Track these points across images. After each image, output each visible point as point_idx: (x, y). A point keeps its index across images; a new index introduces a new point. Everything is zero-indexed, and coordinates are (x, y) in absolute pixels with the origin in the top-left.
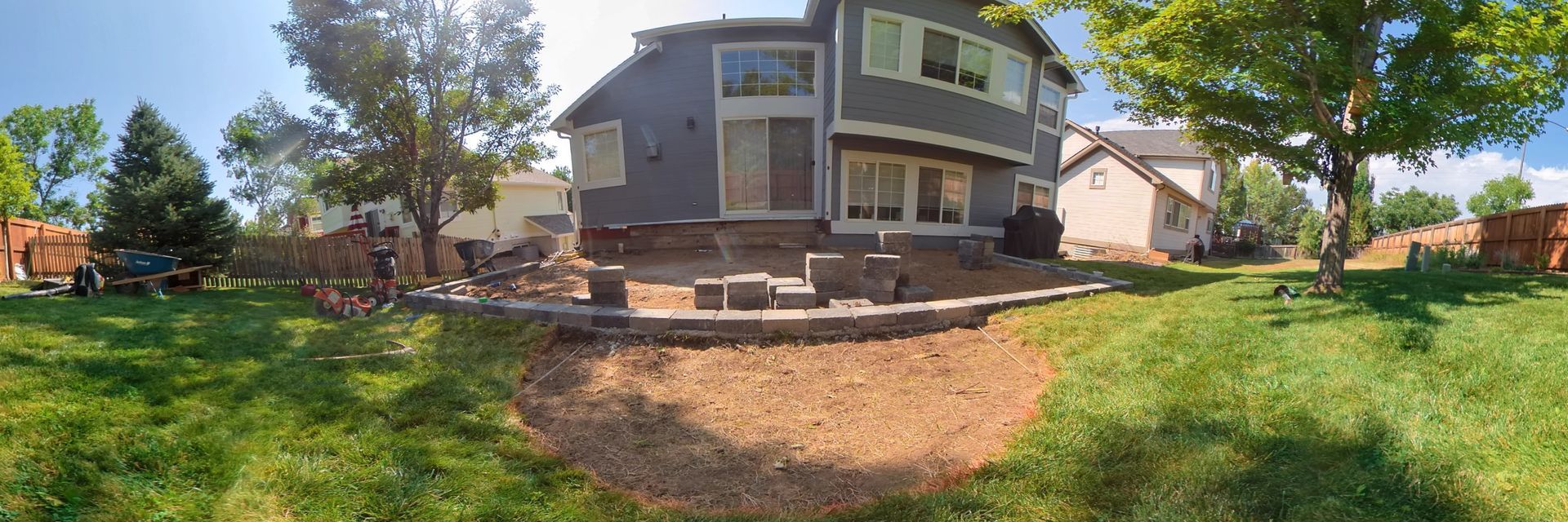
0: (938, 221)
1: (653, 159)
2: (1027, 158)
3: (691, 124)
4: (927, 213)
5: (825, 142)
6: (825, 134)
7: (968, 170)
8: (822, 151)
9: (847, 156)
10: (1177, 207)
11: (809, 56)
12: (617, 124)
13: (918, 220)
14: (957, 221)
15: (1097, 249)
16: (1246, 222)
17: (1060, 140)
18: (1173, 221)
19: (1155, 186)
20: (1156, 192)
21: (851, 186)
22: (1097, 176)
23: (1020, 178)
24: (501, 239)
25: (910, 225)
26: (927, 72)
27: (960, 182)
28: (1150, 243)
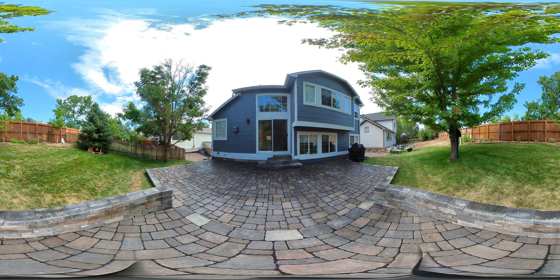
0: (328, 152)
1: (235, 132)
2: (353, 129)
3: (248, 121)
4: (324, 150)
6: (291, 126)
7: (336, 134)
8: (290, 131)
9: (299, 133)
10: (388, 134)
11: (285, 98)
12: (226, 119)
13: (322, 152)
14: (334, 151)
15: (370, 150)
16: (404, 134)
17: (359, 121)
18: (388, 138)
19: (383, 130)
20: (384, 132)
21: (300, 144)
22: (366, 129)
23: (350, 135)
24: (195, 148)
25: (320, 155)
26: (323, 103)
27: (333, 139)
28: (384, 146)
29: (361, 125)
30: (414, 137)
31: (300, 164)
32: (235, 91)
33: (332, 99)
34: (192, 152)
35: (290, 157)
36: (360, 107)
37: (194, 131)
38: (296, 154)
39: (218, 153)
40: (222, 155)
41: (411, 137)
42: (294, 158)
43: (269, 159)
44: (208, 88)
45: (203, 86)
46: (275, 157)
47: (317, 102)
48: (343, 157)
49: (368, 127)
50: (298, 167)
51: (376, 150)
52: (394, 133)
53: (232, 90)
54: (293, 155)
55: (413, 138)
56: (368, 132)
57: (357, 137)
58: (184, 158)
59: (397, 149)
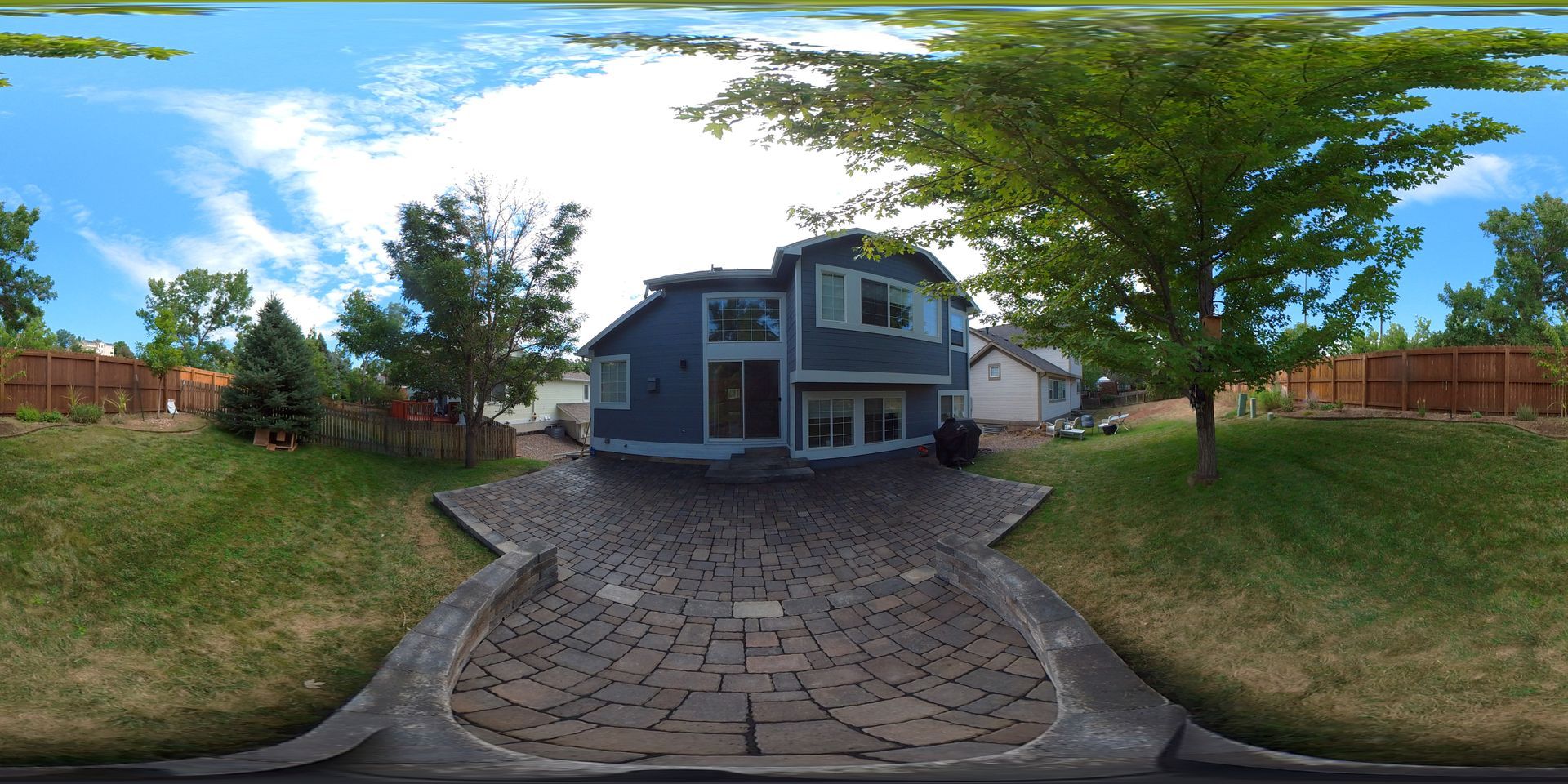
0: (881, 440)
1: (652, 391)
2: (946, 380)
3: (684, 364)
4: (872, 436)
5: (789, 388)
6: (788, 380)
7: (902, 395)
8: (785, 392)
9: (806, 398)
10: (1056, 383)
11: (774, 304)
12: (627, 357)
13: (866, 441)
14: (896, 437)
15: (1002, 427)
16: (1105, 379)
17: (967, 354)
18: (1055, 395)
19: (1039, 374)
20: (1040, 378)
21: (811, 421)
22: (994, 371)
23: (942, 393)
24: (537, 420)
25: (859, 447)
26: (866, 319)
27: (897, 406)
28: (1040, 417)
29: (973, 364)
30: (1137, 385)
31: (809, 471)
32: (651, 284)
33: (889, 306)
34: (530, 433)
35: (784, 451)
36: (970, 317)
37: (541, 381)
38: (799, 447)
39: (608, 442)
40: (617, 446)
41: (1127, 387)
42: (796, 455)
43: (734, 456)
44: (579, 269)
45: (568, 263)
46: (748, 454)
47: (851, 319)
48: (922, 451)
49: (998, 366)
50: (802, 479)
51: (1019, 428)
52: (1072, 378)
53: (645, 282)
54: (792, 448)
55: (1133, 388)
56: (999, 379)
57: (962, 397)
58: (512, 452)
59: (1076, 427)
